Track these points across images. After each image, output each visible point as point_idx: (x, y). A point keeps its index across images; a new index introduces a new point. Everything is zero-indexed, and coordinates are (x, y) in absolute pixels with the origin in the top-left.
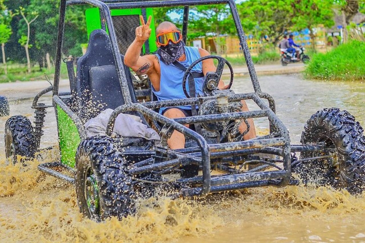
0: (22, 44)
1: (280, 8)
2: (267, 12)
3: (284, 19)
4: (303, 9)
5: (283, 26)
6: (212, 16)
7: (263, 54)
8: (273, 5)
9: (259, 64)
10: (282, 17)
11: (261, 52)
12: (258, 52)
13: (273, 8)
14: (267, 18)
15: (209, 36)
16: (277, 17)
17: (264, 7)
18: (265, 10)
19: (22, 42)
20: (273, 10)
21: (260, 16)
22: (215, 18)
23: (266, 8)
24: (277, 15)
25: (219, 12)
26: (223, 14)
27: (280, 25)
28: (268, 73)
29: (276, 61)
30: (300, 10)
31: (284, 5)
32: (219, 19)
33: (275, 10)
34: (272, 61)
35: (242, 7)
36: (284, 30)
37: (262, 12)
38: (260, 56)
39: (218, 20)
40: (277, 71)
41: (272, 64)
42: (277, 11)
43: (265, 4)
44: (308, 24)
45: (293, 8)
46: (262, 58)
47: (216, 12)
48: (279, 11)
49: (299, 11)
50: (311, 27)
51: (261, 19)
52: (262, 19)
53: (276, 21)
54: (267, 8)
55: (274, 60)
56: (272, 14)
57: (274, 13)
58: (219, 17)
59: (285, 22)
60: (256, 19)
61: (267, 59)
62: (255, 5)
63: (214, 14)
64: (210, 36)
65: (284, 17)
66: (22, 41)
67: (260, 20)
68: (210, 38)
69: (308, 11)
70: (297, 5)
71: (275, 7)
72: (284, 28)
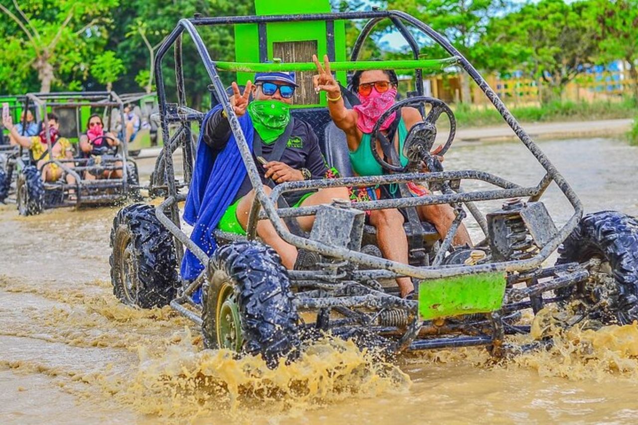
0: (141, 84)
1: (571, 25)
2: (547, 31)
3: (577, 44)
4: (619, 26)
5: (575, 55)
6: (456, 38)
7: (549, 104)
8: (559, 20)
9: (544, 121)
10: (574, 40)
11: (545, 101)
12: (541, 100)
13: (558, 24)
14: (548, 42)
15: (450, 73)
16: (566, 41)
17: (542, 23)
18: (545, 28)
19: (141, 81)
20: (559, 28)
21: (536, 38)
22: (461, 42)
23: (545, 25)
24: (565, 37)
25: (467, 31)
26: (474, 35)
27: (570, 54)
28: (561, 135)
29: (571, 116)
30: (612, 27)
31: (578, 19)
32: (468, 43)
33: (562, 27)
34: (564, 116)
35: (507, 23)
36: (577, 63)
37: (538, 31)
38: (545, 108)
39: (466, 45)
40: (577, 133)
41: (564, 120)
42: (565, 29)
43: (545, 18)
44: (626, 53)
45: (601, 24)
46: (549, 111)
47: (463, 32)
48: (568, 29)
49: (611, 30)
50: (631, 59)
51: (537, 43)
52: (540, 44)
53: (563, 46)
54: (547, 25)
55: (567, 114)
56: (557, 35)
57: (560, 33)
58: (466, 40)
59: (580, 48)
60: (529, 44)
61: (556, 112)
62: (527, 19)
63: (459, 34)
64: (452, 73)
65: (578, 40)
66: (141, 79)
67: (536, 45)
68: (450, 77)
69: (626, 30)
70: (608, 20)
71: (563, 23)
72: (578, 59)
